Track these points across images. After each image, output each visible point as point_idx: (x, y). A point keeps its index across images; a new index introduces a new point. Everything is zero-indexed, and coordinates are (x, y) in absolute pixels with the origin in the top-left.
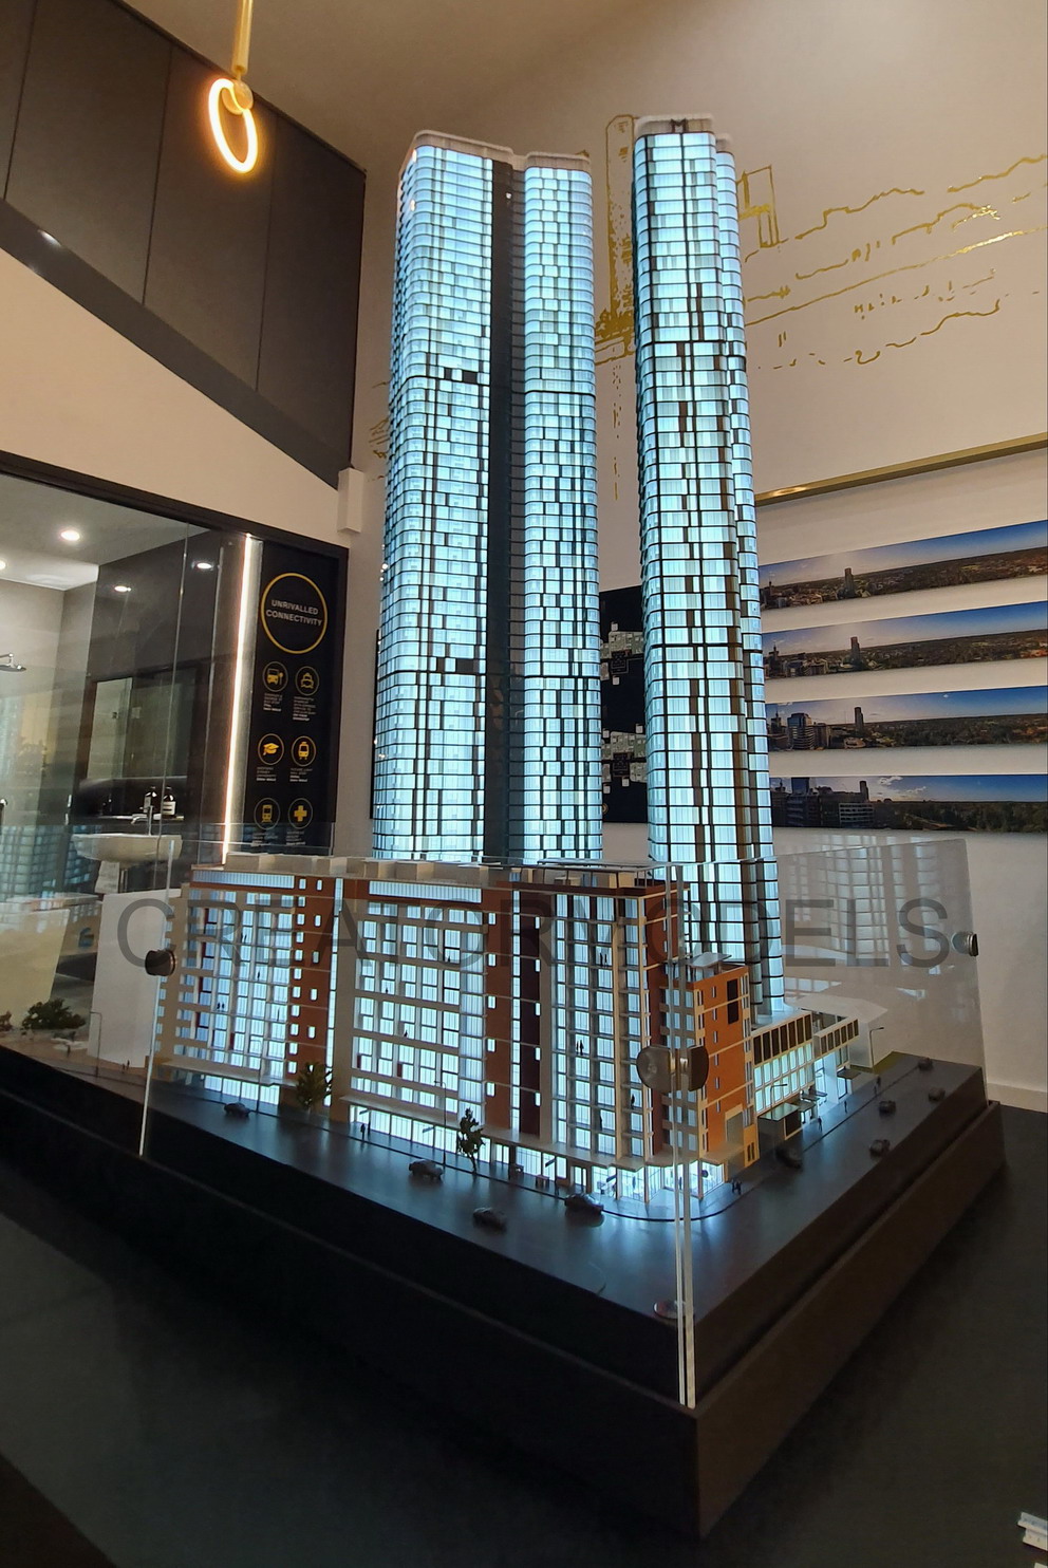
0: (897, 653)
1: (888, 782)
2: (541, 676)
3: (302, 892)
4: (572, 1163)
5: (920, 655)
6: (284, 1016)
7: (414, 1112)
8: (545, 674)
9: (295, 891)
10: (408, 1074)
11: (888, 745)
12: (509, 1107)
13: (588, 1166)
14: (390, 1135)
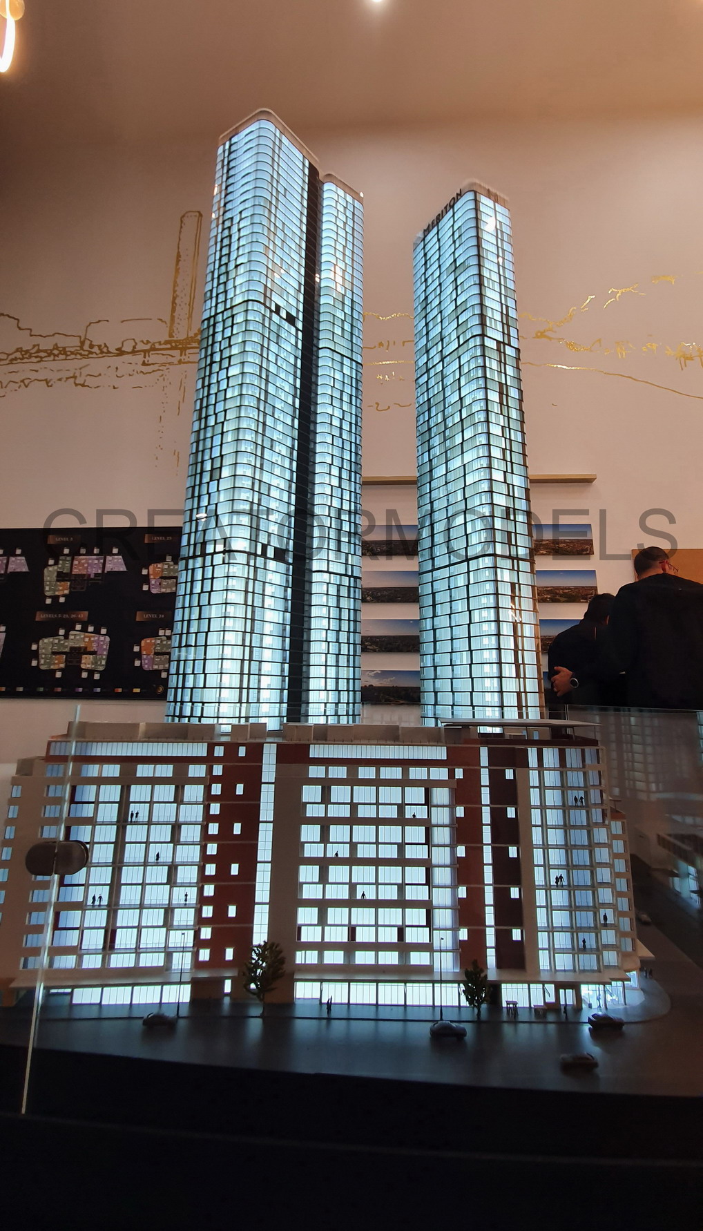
0: (385, 593)
1: (372, 674)
2: (328, 572)
3: (218, 760)
4: (559, 986)
5: (398, 596)
6: (193, 898)
7: (377, 974)
8: (330, 570)
9: (209, 760)
10: (363, 936)
11: (375, 651)
12: (484, 947)
13: (575, 986)
14: (349, 1003)
